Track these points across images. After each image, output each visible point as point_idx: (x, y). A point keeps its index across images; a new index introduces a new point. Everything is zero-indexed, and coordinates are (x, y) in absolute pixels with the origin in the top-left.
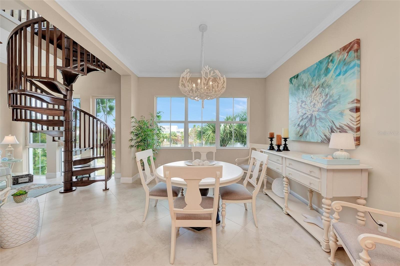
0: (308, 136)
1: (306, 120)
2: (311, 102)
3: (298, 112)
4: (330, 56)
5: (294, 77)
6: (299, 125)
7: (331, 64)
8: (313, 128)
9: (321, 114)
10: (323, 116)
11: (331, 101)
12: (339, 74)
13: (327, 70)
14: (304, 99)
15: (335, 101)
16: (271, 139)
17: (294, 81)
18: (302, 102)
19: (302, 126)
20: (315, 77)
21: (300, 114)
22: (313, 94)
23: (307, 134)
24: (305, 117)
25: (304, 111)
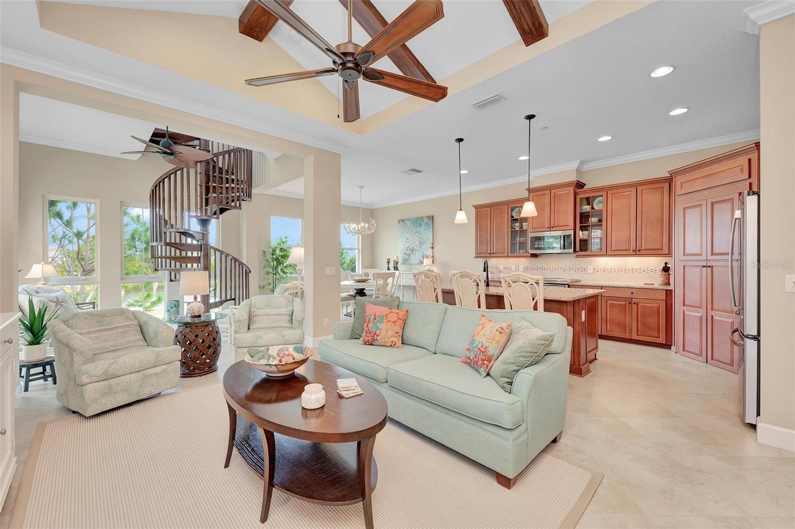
0: (411, 261)
1: (409, 251)
2: (413, 240)
3: (404, 245)
4: (422, 217)
5: (401, 220)
6: (405, 254)
7: (422, 222)
8: (414, 256)
9: (418, 248)
10: (419, 249)
11: (422, 241)
12: (426, 229)
13: (421, 225)
14: (408, 237)
15: (424, 242)
16: (388, 263)
17: (402, 223)
18: (407, 239)
19: (407, 255)
20: (415, 226)
21: (406, 246)
22: (414, 236)
23: (411, 259)
24: (409, 248)
25: (408, 245)
